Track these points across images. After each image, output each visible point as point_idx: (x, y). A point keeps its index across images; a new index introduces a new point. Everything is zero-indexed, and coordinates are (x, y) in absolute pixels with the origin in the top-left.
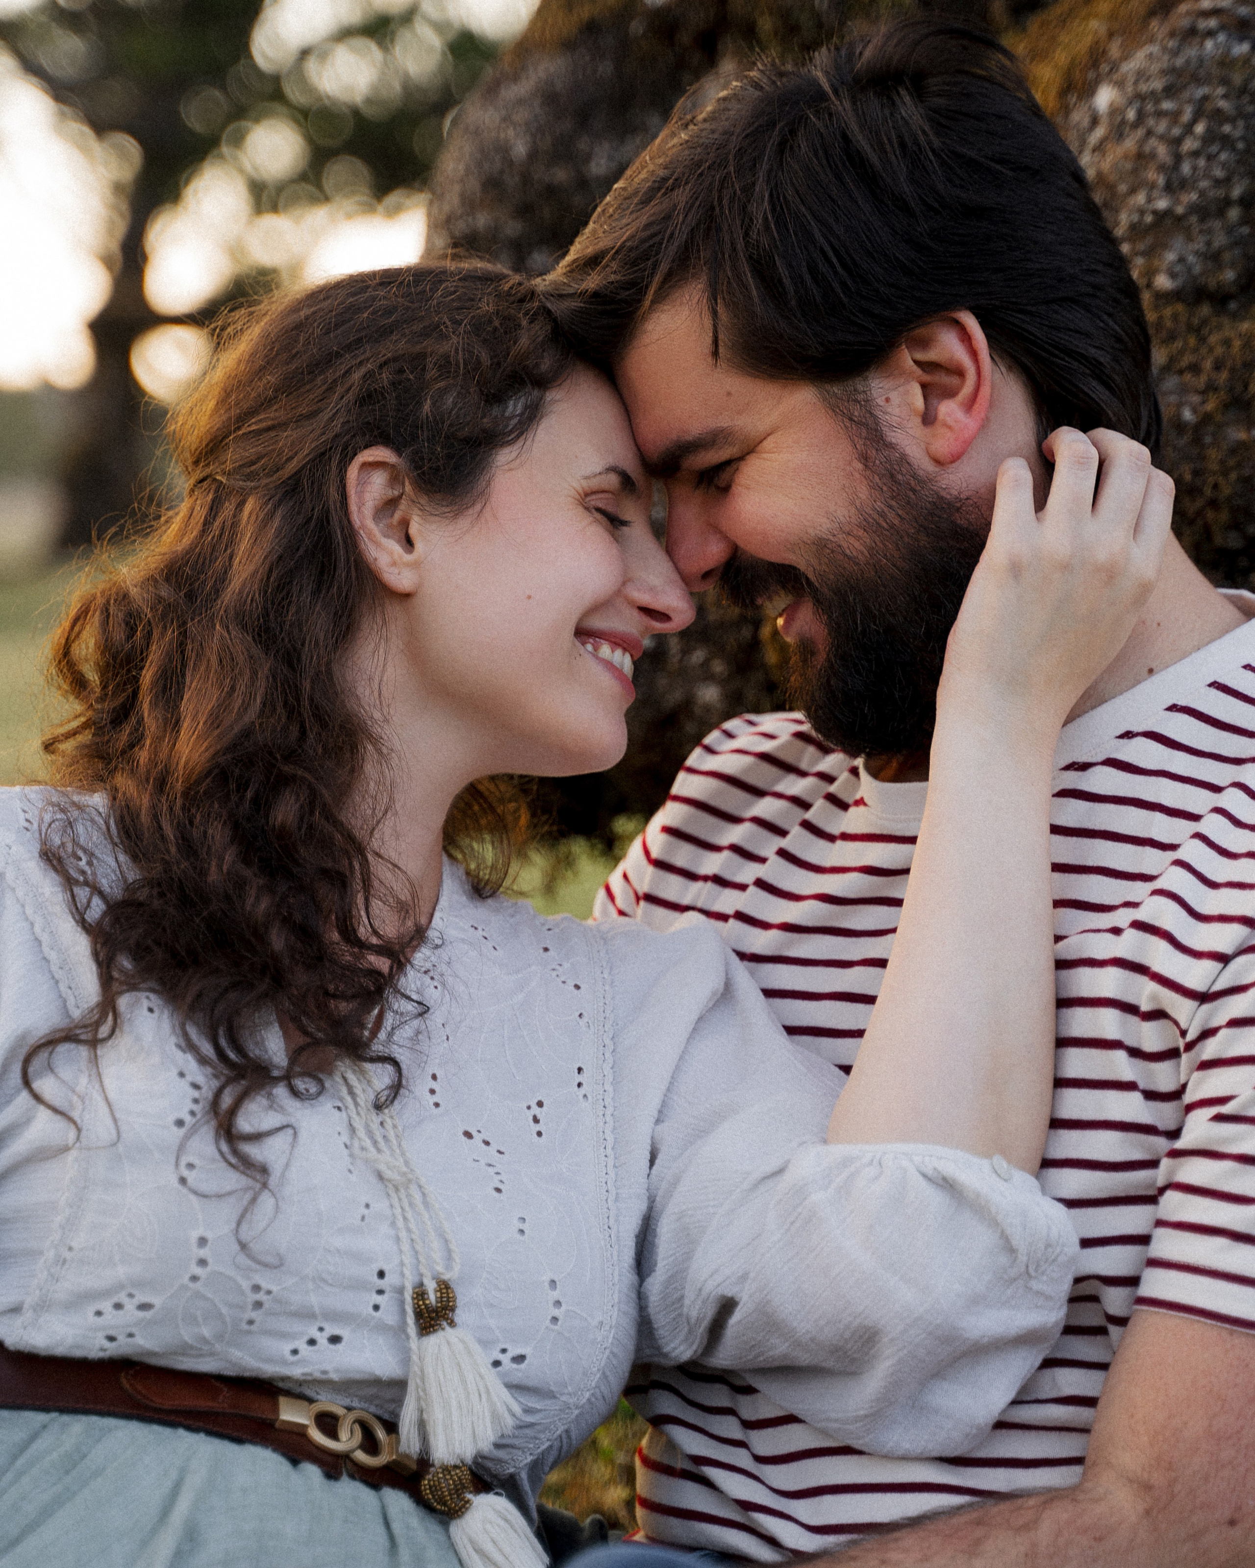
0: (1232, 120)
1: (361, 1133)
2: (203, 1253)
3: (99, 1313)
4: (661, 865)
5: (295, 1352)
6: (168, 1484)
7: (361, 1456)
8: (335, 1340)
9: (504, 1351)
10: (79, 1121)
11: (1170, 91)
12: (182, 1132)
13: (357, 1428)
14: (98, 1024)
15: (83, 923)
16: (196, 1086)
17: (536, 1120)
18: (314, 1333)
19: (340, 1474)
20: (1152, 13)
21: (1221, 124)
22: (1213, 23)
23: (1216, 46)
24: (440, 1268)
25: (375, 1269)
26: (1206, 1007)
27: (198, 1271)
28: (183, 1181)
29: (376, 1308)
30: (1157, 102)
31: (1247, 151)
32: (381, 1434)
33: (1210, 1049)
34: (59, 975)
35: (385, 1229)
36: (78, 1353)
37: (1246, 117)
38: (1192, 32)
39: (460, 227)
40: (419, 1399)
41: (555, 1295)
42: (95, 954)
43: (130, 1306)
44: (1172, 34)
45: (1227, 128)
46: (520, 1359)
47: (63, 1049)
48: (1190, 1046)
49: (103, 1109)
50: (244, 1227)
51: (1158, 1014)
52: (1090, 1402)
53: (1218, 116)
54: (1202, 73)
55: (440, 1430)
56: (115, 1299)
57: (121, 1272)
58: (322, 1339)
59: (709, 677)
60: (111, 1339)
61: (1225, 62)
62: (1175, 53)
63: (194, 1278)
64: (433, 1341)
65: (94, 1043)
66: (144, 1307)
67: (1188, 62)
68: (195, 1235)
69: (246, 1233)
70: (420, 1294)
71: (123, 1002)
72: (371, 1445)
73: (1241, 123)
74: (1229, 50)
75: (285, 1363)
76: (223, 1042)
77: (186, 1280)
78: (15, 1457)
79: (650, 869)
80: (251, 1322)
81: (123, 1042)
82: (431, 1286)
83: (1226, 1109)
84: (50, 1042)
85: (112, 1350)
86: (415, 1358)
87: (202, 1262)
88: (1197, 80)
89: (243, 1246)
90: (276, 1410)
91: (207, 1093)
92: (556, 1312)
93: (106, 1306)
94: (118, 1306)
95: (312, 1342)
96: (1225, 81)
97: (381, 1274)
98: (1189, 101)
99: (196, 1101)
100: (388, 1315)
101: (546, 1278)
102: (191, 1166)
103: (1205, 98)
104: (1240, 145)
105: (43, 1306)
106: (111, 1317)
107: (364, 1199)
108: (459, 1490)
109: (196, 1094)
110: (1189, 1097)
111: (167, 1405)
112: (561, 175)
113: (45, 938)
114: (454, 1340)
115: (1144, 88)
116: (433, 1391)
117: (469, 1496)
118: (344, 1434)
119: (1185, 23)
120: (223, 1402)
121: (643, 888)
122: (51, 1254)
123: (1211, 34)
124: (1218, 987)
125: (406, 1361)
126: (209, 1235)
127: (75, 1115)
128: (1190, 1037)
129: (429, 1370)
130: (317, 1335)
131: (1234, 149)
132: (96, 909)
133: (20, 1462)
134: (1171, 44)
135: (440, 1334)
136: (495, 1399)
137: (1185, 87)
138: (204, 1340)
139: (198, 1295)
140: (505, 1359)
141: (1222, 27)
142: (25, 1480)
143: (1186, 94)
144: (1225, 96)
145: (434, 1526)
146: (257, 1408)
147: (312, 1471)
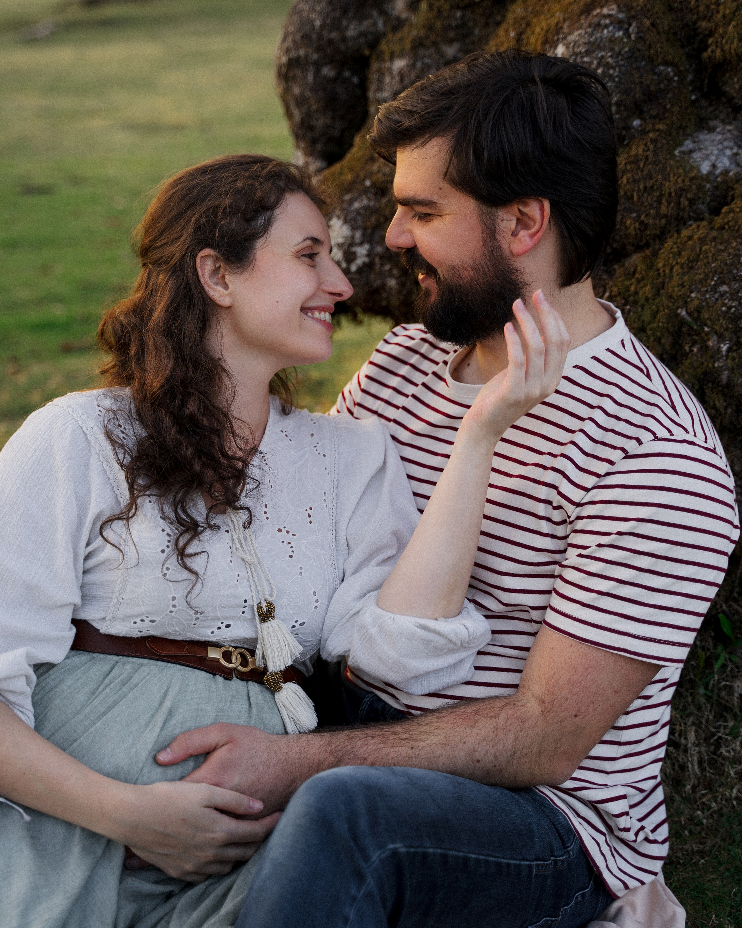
0: (614, 68)
1: (236, 541)
2: (174, 603)
3: (135, 623)
4: (364, 391)
5: (212, 633)
6: (163, 691)
7: (241, 668)
8: (228, 626)
9: (296, 622)
10: (123, 551)
11: (588, 53)
12: (164, 555)
13: (239, 656)
14: (130, 510)
15: (121, 465)
16: (168, 535)
17: (309, 516)
18: (220, 625)
19: (232, 677)
20: (582, 13)
21: (609, 69)
22: (607, 21)
23: (608, 32)
24: (268, 597)
25: (243, 599)
26: (578, 509)
27: (173, 609)
28: (165, 575)
29: (243, 613)
30: (582, 57)
31: (620, 82)
32: (249, 658)
33: (580, 525)
34: (114, 484)
35: (246, 583)
36: (128, 636)
37: (620, 66)
38: (599, 25)
39: (293, 54)
40: (262, 647)
41: (316, 598)
42: (127, 479)
43: (147, 621)
44: (590, 26)
45: (611, 72)
46: (303, 624)
47: (116, 522)
48: (571, 522)
49: (132, 546)
50: (189, 596)
51: (559, 507)
52: (527, 649)
53: (608, 66)
54: (602, 45)
55: (271, 660)
56: (141, 618)
57: (143, 609)
58: (223, 627)
59: (392, 276)
60: (140, 632)
61: (612, 40)
62: (591, 35)
63: (171, 612)
64: (266, 625)
65: (127, 519)
66: (152, 621)
67: (596, 39)
68: (170, 596)
69: (188, 599)
70: (260, 608)
71: (139, 501)
72: (244, 662)
73: (617, 69)
74: (614, 34)
75: (209, 637)
76: (180, 511)
77: (168, 612)
78: (105, 677)
79: (360, 393)
80: (195, 624)
81: (140, 515)
82: (264, 605)
83: (584, 552)
84: (110, 520)
85: (140, 635)
86: (260, 632)
87: (174, 606)
88: (600, 48)
89: (188, 603)
90: (207, 654)
91: (173, 538)
92: (317, 604)
93: (138, 620)
94: (142, 620)
95: (219, 628)
96: (612, 50)
97: (245, 601)
98: (596, 58)
99: (169, 541)
100: (248, 615)
101: (312, 591)
102: (168, 569)
103: (603, 57)
104: (617, 79)
105: (114, 619)
106: (139, 625)
107: (237, 573)
108: (277, 683)
109: (169, 538)
110: (570, 540)
111: (164, 653)
112: (334, 35)
113: (107, 469)
114: (275, 625)
115: (577, 50)
116: (268, 647)
117: (282, 684)
118: (234, 660)
119: (596, 20)
120: (184, 652)
121: (358, 400)
122: (115, 601)
123: (606, 26)
124: (583, 501)
125: (256, 631)
126: (176, 596)
127: (121, 548)
128: (571, 519)
129: (265, 637)
130: (221, 625)
131: (614, 81)
132: (127, 460)
133: (107, 681)
134: (589, 30)
135: (269, 622)
136: (292, 647)
137: (594, 52)
138: (176, 631)
139: (173, 617)
140: (297, 625)
141: (612, 23)
142: (108, 689)
143: (594, 55)
144: (611, 56)
145: (268, 695)
146: (199, 653)
147: (220, 679)
